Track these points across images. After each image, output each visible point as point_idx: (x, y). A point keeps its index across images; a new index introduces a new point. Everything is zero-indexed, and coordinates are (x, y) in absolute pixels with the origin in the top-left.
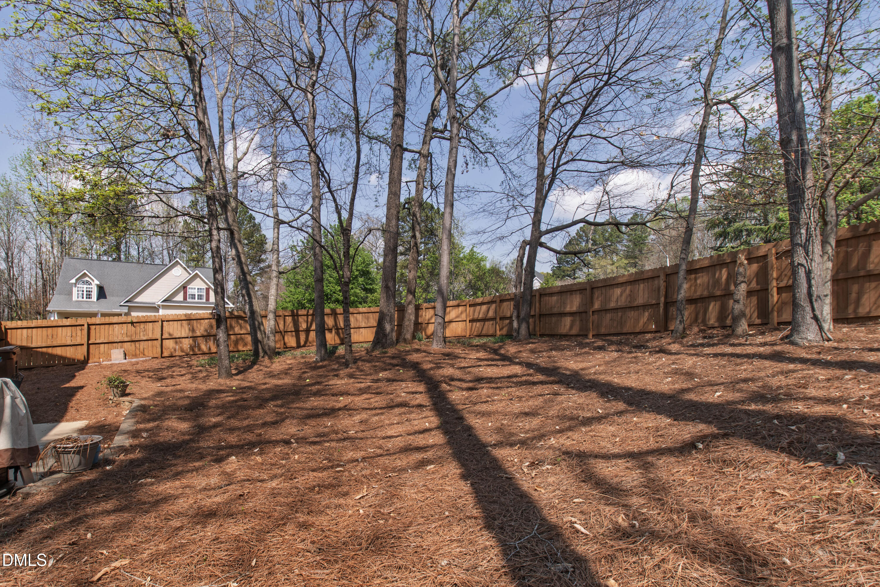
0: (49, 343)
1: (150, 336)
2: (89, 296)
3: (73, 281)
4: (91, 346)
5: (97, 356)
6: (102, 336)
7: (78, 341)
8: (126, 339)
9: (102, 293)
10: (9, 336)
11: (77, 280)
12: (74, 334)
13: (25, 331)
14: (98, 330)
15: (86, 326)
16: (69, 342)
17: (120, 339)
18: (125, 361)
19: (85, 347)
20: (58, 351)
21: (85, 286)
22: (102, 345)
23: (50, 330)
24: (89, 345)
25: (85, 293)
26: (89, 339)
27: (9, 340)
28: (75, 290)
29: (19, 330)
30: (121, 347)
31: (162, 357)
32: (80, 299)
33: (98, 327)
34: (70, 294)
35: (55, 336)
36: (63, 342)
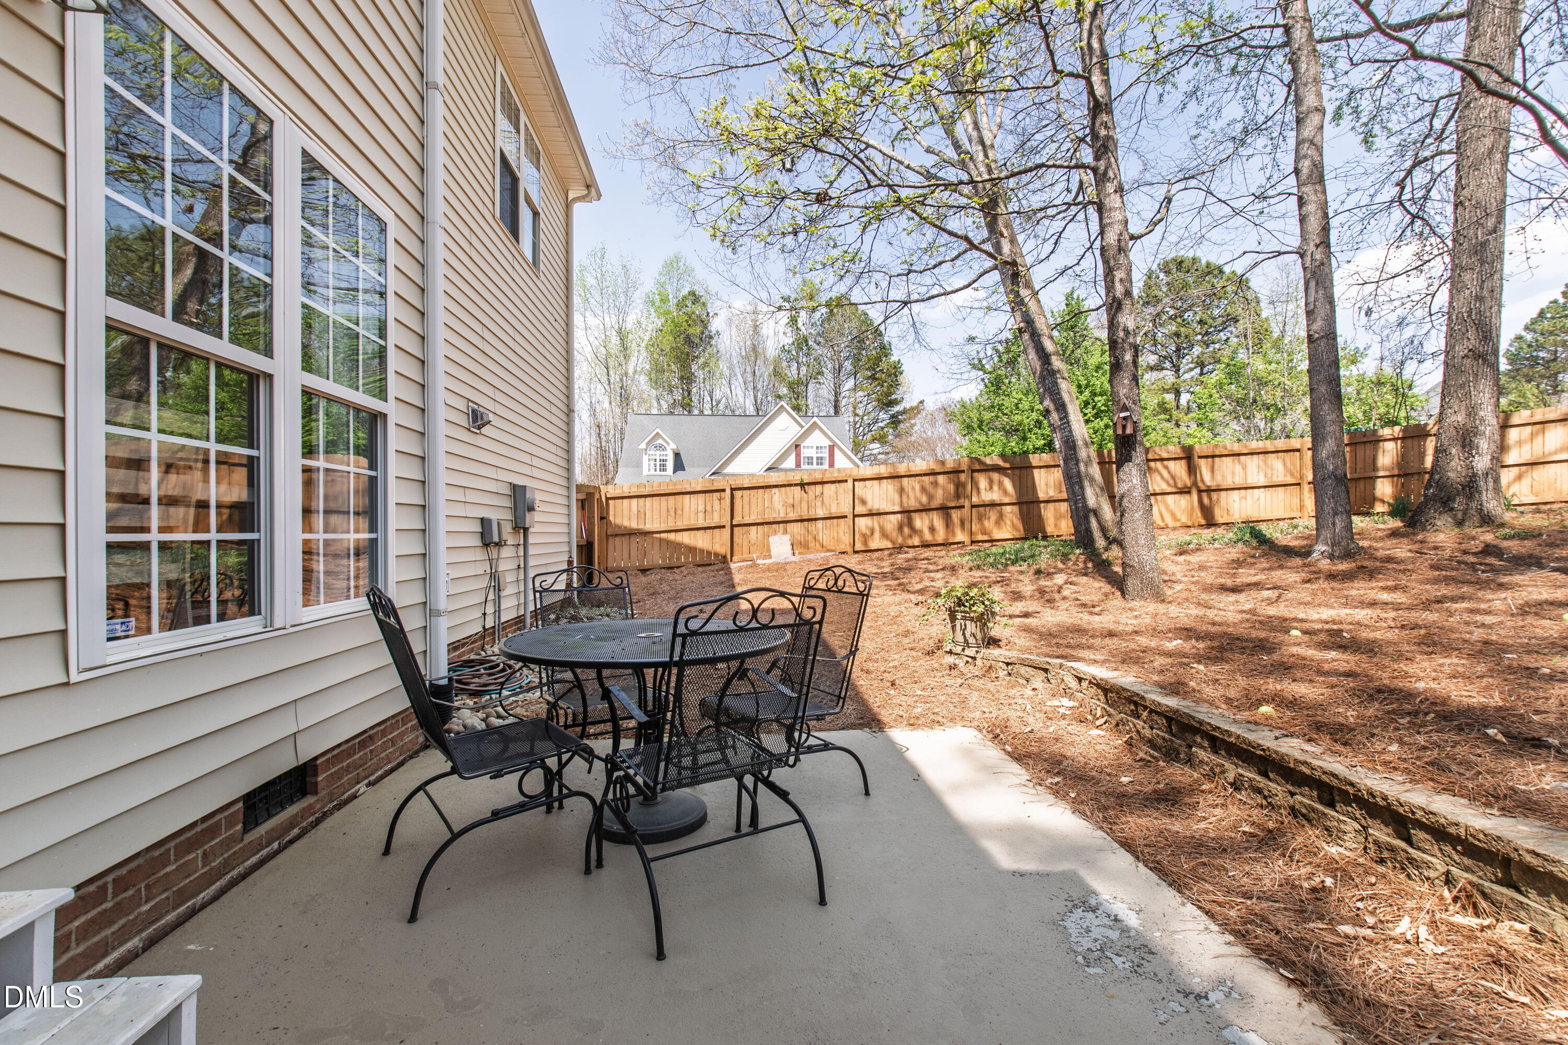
0: (671, 525)
1: (834, 511)
2: (663, 468)
3: (643, 446)
4: (736, 529)
5: (745, 549)
6: (754, 510)
7: (716, 520)
8: (792, 516)
9: (679, 465)
10: (611, 512)
11: (648, 444)
12: (709, 508)
13: (634, 501)
14: (746, 499)
15: (728, 491)
16: (701, 523)
17: (782, 516)
18: (793, 559)
19: (727, 532)
20: (685, 538)
21: (658, 453)
22: (754, 528)
23: (671, 498)
24: (732, 526)
25: (658, 463)
26: (732, 518)
27: (611, 518)
28: (645, 458)
29: (626, 501)
30: (785, 532)
31: (856, 552)
32: (652, 472)
33: (746, 492)
34: (639, 465)
35: (679, 512)
36: (693, 523)
